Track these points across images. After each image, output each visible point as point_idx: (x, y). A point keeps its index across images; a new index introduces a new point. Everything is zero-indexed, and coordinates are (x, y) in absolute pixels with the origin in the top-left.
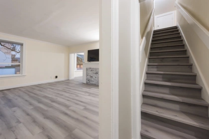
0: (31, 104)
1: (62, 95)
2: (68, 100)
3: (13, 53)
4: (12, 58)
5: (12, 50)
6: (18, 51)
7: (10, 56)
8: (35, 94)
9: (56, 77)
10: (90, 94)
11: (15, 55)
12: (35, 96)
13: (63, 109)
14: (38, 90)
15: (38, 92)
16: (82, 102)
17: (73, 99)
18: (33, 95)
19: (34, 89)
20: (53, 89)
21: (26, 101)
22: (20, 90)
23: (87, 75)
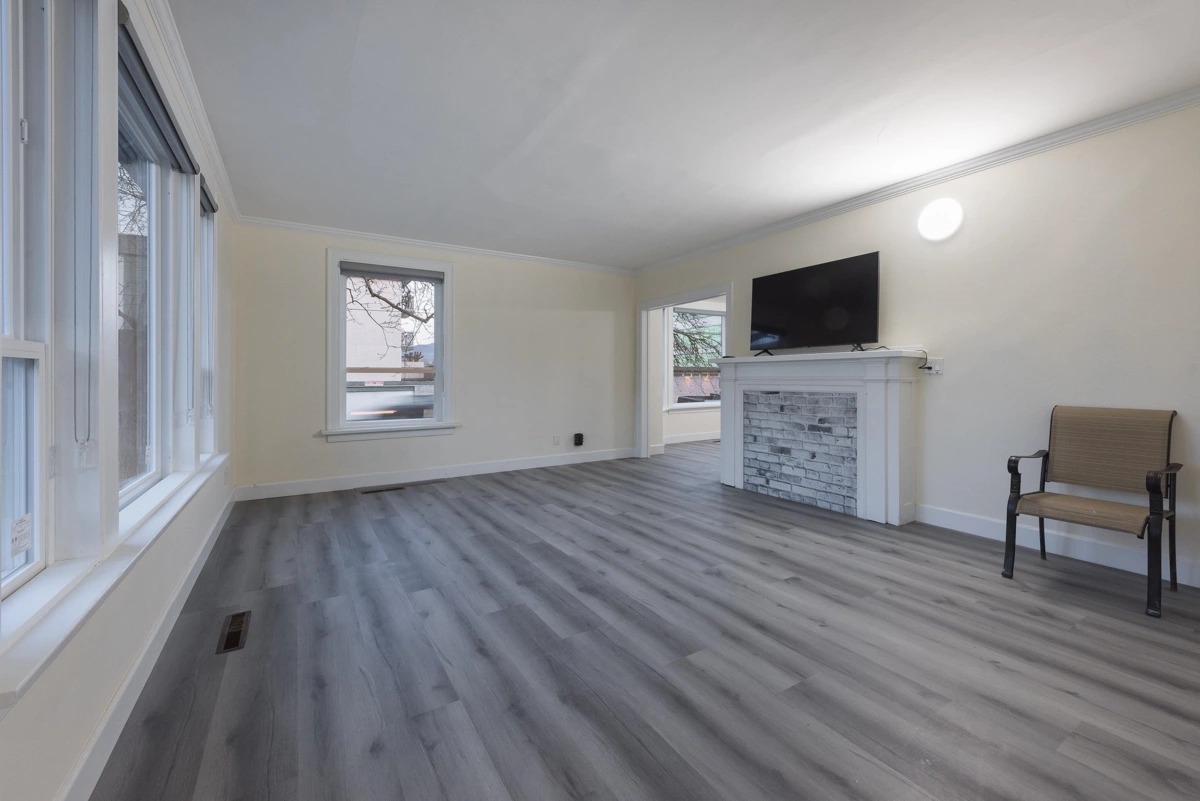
0: (487, 585)
1: (626, 552)
2: (669, 596)
3: (408, 324)
4: (404, 349)
5: (406, 314)
6: (424, 317)
7: (397, 340)
8: (498, 526)
9: (579, 440)
10: (802, 575)
11: (412, 335)
12: (500, 537)
13: (657, 656)
14: (508, 505)
15: (510, 518)
16: (761, 627)
17: (698, 593)
18: (488, 528)
19: (491, 497)
20: (570, 507)
21: (466, 559)
22: (435, 495)
23: (751, 437)
